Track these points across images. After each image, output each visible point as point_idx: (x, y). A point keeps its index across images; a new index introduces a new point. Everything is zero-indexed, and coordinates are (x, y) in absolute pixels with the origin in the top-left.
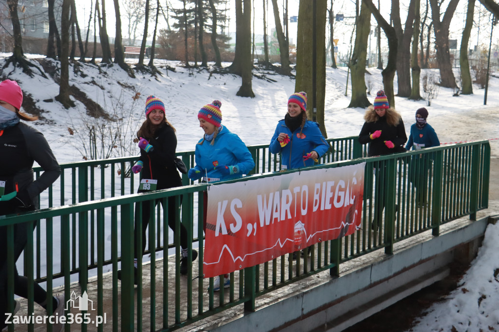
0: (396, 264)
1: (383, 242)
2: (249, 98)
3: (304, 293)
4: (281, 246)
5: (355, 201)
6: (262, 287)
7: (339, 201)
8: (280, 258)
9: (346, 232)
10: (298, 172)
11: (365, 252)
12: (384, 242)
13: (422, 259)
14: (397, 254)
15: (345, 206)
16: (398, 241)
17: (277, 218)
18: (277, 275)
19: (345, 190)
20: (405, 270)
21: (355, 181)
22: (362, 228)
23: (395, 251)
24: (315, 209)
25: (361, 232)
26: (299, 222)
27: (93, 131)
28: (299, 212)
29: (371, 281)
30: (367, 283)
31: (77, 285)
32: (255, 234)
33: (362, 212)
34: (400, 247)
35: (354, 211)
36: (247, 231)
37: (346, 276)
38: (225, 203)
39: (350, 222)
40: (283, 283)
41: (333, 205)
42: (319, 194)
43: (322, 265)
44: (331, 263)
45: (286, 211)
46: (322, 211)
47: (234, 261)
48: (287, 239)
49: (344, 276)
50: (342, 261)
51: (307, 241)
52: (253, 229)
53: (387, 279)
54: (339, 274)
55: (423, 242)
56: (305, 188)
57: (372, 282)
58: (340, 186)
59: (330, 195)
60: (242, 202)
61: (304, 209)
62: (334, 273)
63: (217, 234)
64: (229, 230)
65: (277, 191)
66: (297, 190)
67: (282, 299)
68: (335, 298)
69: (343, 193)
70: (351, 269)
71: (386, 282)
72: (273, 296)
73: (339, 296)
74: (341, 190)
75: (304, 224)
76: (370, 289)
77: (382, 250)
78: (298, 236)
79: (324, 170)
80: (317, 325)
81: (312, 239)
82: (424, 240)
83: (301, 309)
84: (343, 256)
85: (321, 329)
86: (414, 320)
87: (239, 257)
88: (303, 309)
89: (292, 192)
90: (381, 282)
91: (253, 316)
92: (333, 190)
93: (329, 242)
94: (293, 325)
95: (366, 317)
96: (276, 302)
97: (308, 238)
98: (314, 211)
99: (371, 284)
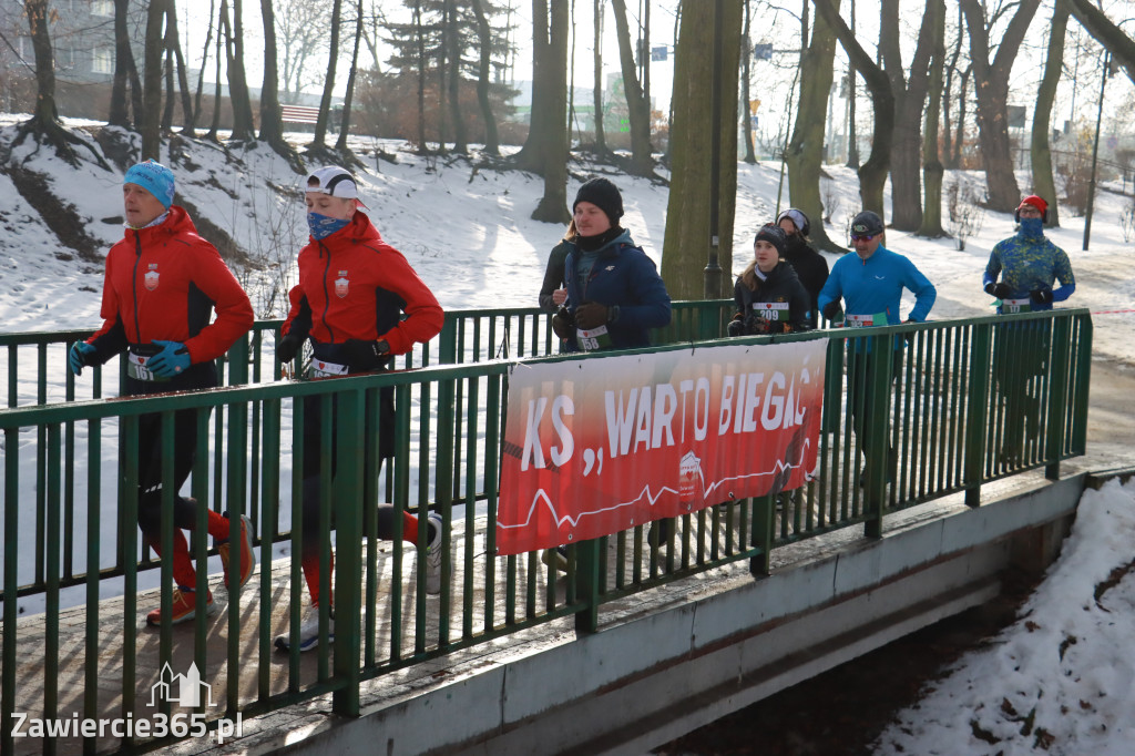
0: (888, 561)
1: (861, 509)
3: (697, 604)
4: (652, 502)
5: (804, 419)
6: (611, 585)
7: (771, 415)
9: (784, 484)
10: (691, 350)
11: (822, 529)
12: (865, 512)
13: (943, 552)
14: (891, 538)
15: (785, 426)
16: (893, 512)
17: (644, 442)
19: (784, 393)
20: (906, 573)
21: (805, 377)
22: (818, 478)
23: (885, 532)
24: (723, 429)
25: (817, 485)
26: (691, 454)
28: (690, 433)
29: (835, 590)
30: (827, 594)
32: (599, 472)
34: (896, 526)
35: (803, 440)
36: (584, 464)
37: (785, 575)
38: (543, 402)
39: (794, 462)
40: (655, 581)
41: (759, 425)
42: (730, 400)
43: (735, 551)
44: (752, 545)
45: (664, 428)
46: (737, 434)
47: (559, 524)
48: (665, 488)
50: (775, 544)
51: (706, 495)
52: (597, 461)
53: (868, 590)
54: (768, 570)
55: (945, 516)
56: (703, 384)
57: (838, 593)
58: (775, 385)
59: (753, 402)
60: (575, 403)
61: (700, 427)
62: (759, 567)
63: (525, 466)
65: (647, 385)
66: (686, 387)
68: (759, 620)
69: (781, 399)
70: (795, 562)
71: (865, 596)
72: (633, 607)
73: (768, 617)
74: (776, 392)
75: (699, 460)
76: (833, 608)
77: (860, 527)
78: (688, 484)
79: (743, 348)
80: (719, 680)
81: (716, 493)
82: (947, 513)
83: (689, 636)
84: (778, 534)
85: (730, 687)
86: (923, 685)
87: (567, 517)
88: (693, 638)
89: (677, 390)
90: (854, 594)
91: (594, 642)
92: (760, 393)
93: (750, 500)
94: (673, 670)
95: (823, 670)
96: (640, 618)
97: (706, 489)
98: (720, 434)
99: (834, 596)
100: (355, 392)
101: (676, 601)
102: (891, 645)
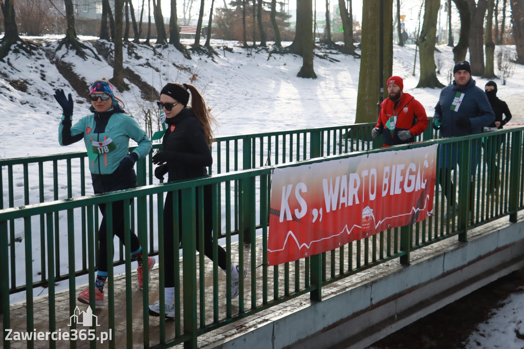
0: (471, 252)
1: (456, 229)
2: (311, 79)
3: (373, 282)
4: (349, 233)
5: (426, 186)
6: (328, 276)
7: (409, 185)
8: (346, 246)
9: (417, 219)
10: (367, 155)
11: (437, 240)
12: (458, 229)
13: (499, 246)
14: (472, 242)
15: (416, 190)
16: (472, 228)
17: (344, 203)
18: (344, 263)
19: (416, 173)
20: (480, 258)
21: (426, 164)
22: (434, 214)
23: (469, 238)
24: (384, 194)
25: (433, 218)
27: (148, 115)
28: (367, 197)
29: (444, 270)
30: (440, 272)
31: (136, 273)
32: (320, 220)
33: (434, 197)
34: (475, 234)
35: (426, 196)
36: (313, 217)
37: (418, 264)
38: (290, 187)
39: (422, 207)
40: (351, 272)
41: (403, 190)
42: (388, 178)
43: (392, 253)
44: (401, 250)
45: (354, 196)
46: (392, 196)
47: (300, 248)
48: (355, 225)
49: (416, 265)
50: (413, 249)
51: (376, 227)
52: (319, 215)
53: (461, 268)
54: (409, 262)
55: (499, 229)
56: (374, 172)
57: (445, 271)
58: (411, 170)
59: (400, 179)
60: (307, 186)
61: (372, 193)
62: (405, 261)
63: (281, 220)
64: (294, 216)
65: (345, 175)
66: (365, 173)
67: (350, 289)
68: (406, 288)
69: (414, 176)
70: (423, 257)
71: (460, 271)
72: (340, 285)
73: (410, 286)
74: (411, 173)
75: (372, 210)
76: (443, 279)
77: (456, 237)
79: (393, 152)
80: (386, 317)
81: (381, 225)
82: (501, 227)
83: (369, 299)
84: (414, 243)
85: (391, 320)
86: (490, 311)
87: (305, 244)
88: (371, 299)
89: (360, 175)
90: (454, 271)
91: (320, 306)
92: (403, 174)
93: (399, 228)
94: (361, 316)
95: (439, 308)
96: (344, 292)
97: (376, 224)
98: (383, 196)
99: (444, 273)
100: (190, 189)
101: (363, 281)
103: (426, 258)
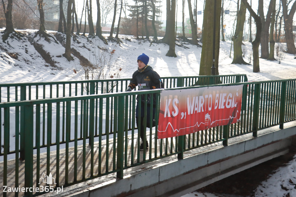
0: (259, 143)
1: (252, 129)
2: (174, 57)
3: (209, 152)
4: (198, 126)
5: (237, 105)
6: (187, 148)
7: (228, 104)
8: (196, 133)
9: (232, 122)
10: (207, 87)
11: (242, 134)
13: (273, 141)
14: (260, 137)
15: (232, 107)
16: (260, 130)
17: (197, 111)
19: (232, 99)
20: (263, 146)
21: (238, 95)
22: (241, 121)
23: (258, 135)
24: (216, 108)
25: (240, 123)
26: (208, 114)
28: (207, 109)
29: (245, 150)
30: (243, 151)
32: (185, 118)
34: (261, 134)
35: (237, 111)
36: (181, 116)
38: (170, 100)
39: (234, 117)
40: (198, 146)
41: (225, 107)
42: (218, 100)
43: (219, 139)
44: (223, 138)
45: (201, 107)
46: (219, 109)
47: (174, 132)
48: (202, 123)
49: (231, 146)
50: (229, 138)
52: (184, 115)
53: (254, 150)
54: (227, 144)
55: (274, 131)
56: (211, 96)
57: (246, 150)
58: (229, 97)
59: (224, 101)
60: (179, 101)
61: (210, 107)
62: (225, 143)
63: (165, 116)
65: (197, 96)
66: (206, 96)
67: (197, 154)
68: (225, 157)
69: (231, 100)
70: (234, 142)
71: (252, 152)
73: (227, 156)
75: (209, 115)
76: (244, 154)
77: (251, 134)
78: (207, 122)
79: (221, 87)
80: (215, 173)
81: (214, 124)
82: (275, 131)
83: (207, 161)
84: (230, 135)
85: (217, 174)
86: (268, 175)
87: (176, 130)
88: (208, 161)
89: (204, 97)
90: (250, 151)
91: (182, 161)
92: (226, 98)
93: (223, 126)
94: (202, 169)
95: (242, 171)
96: (194, 156)
97: (211, 123)
98: (215, 109)
99: (245, 151)
101: (203, 152)
102: (260, 165)
103: (236, 143)
